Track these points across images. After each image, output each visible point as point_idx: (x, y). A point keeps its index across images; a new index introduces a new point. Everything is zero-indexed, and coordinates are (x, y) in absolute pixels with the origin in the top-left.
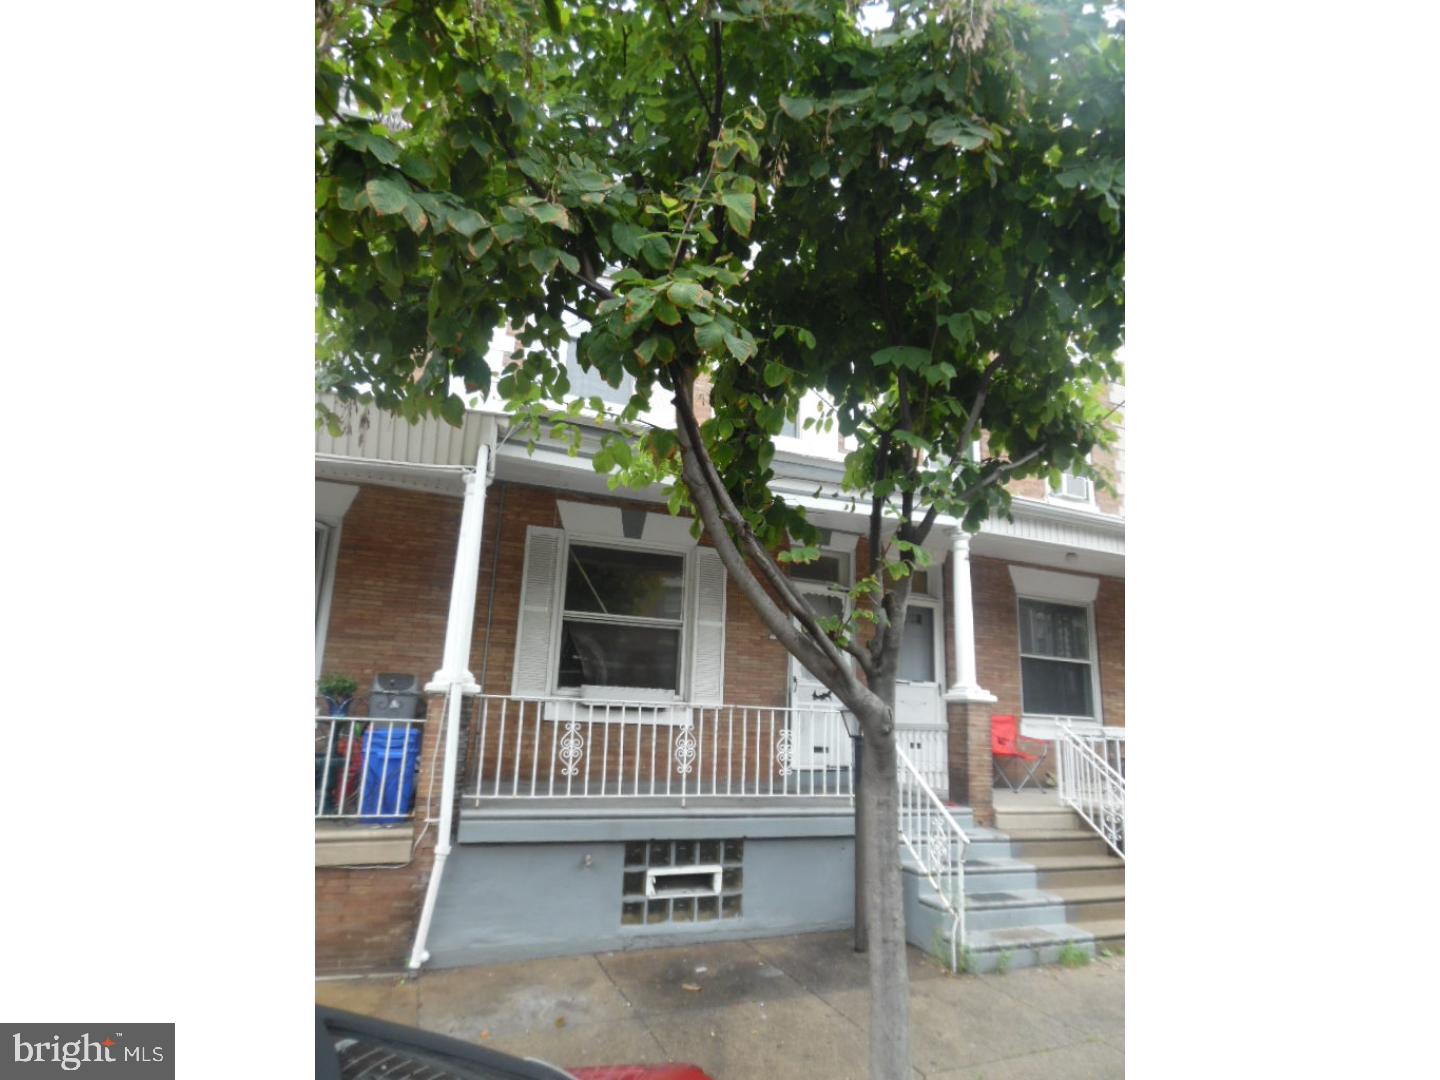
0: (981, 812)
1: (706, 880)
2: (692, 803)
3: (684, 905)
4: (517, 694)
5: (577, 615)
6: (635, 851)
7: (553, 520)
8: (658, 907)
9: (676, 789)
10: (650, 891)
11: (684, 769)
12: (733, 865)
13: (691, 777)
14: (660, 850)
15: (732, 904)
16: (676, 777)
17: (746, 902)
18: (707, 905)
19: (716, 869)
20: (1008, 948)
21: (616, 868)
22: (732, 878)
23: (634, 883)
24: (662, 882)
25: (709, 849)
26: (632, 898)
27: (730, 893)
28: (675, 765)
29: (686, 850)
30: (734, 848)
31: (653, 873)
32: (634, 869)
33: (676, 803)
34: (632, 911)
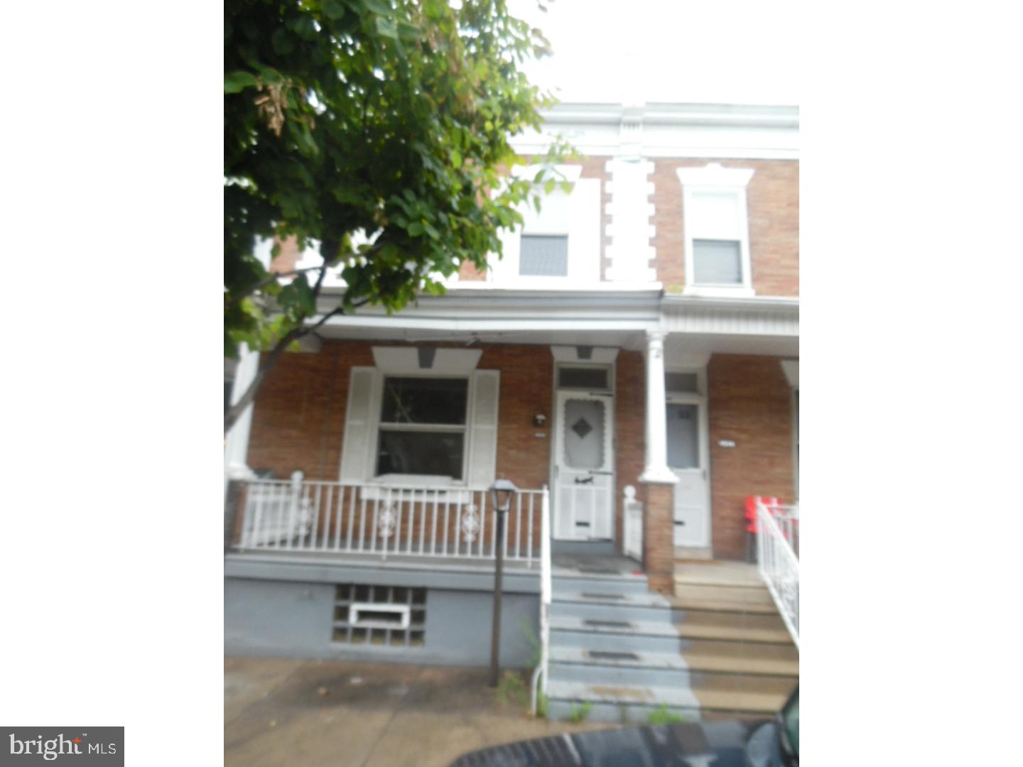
0: (659, 581)
1: (396, 617)
2: (390, 558)
3: (379, 634)
4: (344, 481)
5: (389, 426)
6: (346, 591)
7: (370, 361)
8: (359, 633)
9: (379, 547)
10: (353, 620)
11: (386, 533)
12: (418, 607)
13: (391, 539)
14: (362, 592)
15: (417, 636)
16: (379, 539)
17: (428, 636)
18: (398, 635)
19: (404, 609)
20: (593, 702)
21: (328, 601)
22: (418, 617)
23: (342, 613)
24: (363, 615)
25: (399, 594)
26: (340, 624)
27: (417, 628)
28: (379, 530)
29: (381, 593)
30: (420, 595)
31: (356, 607)
32: (342, 603)
33: (378, 558)
34: (340, 633)
